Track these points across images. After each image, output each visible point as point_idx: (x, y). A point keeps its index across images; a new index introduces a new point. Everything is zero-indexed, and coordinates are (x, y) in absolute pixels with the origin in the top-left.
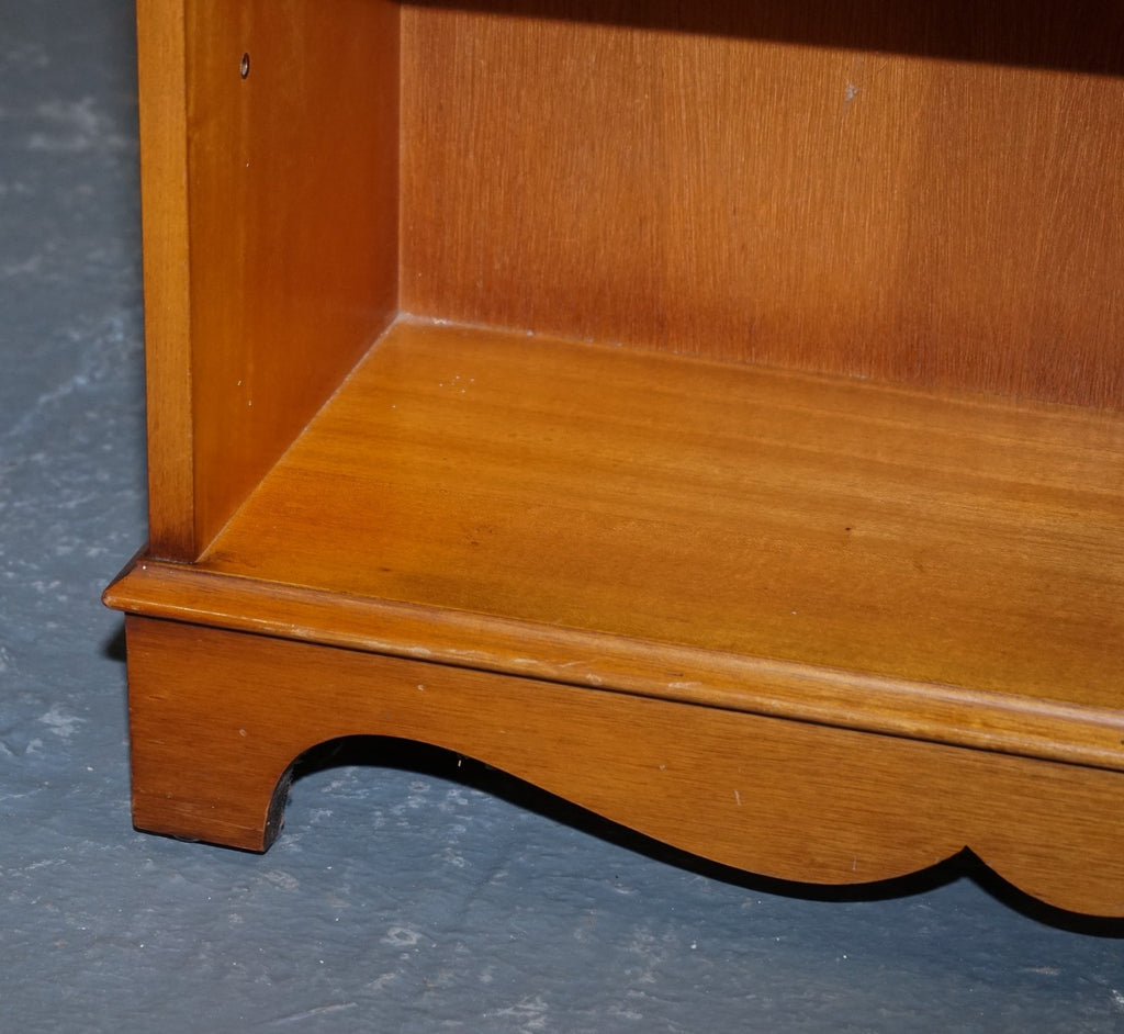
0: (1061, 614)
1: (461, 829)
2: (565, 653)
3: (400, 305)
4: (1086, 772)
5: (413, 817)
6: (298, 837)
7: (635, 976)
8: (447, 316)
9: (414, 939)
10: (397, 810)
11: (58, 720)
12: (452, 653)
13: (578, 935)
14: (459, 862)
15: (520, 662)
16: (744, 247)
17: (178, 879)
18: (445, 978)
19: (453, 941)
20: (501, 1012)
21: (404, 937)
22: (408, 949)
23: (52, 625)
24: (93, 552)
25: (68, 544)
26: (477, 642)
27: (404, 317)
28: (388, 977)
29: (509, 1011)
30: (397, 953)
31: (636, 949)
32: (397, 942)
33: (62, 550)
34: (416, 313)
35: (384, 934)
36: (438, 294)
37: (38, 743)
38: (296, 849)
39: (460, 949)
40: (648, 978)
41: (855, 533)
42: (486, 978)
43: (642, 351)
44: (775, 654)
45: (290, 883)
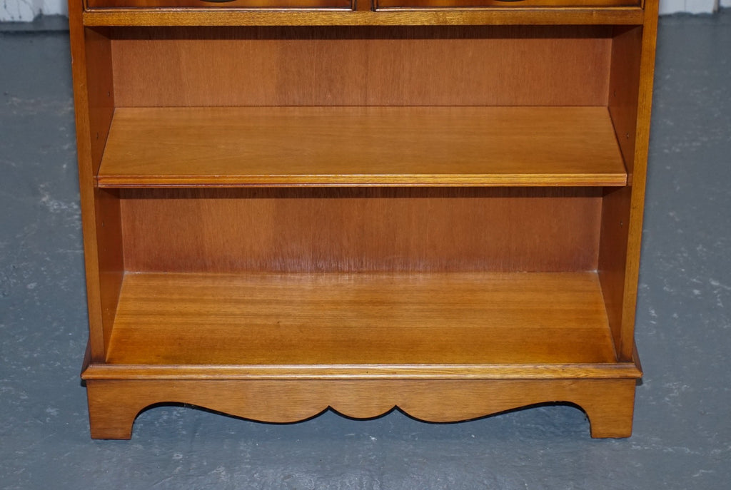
0: (343, 339)
1: (181, 423)
2: (215, 372)
3: (125, 268)
4: (358, 381)
5: (166, 422)
6: (137, 433)
7: (244, 455)
8: (139, 271)
9: (181, 456)
10: (161, 420)
11: (51, 411)
12: (184, 377)
13: (225, 447)
14: (184, 433)
15: (204, 376)
16: (227, 241)
17: (108, 452)
18: (194, 466)
19: (192, 455)
20: (213, 472)
21: (178, 456)
22: (181, 460)
23: (34, 381)
24: (35, 355)
25: (26, 354)
26: (191, 372)
27: (126, 273)
28: (179, 468)
29: (215, 471)
30: (178, 461)
31: (241, 448)
32: (177, 458)
33: (26, 356)
34: (130, 271)
35: (173, 456)
36: (137, 266)
37: (49, 418)
38: (138, 437)
39: (195, 457)
40: (248, 456)
41: (280, 324)
42: (205, 464)
43: (201, 274)
44: (273, 363)
45: (140, 447)
